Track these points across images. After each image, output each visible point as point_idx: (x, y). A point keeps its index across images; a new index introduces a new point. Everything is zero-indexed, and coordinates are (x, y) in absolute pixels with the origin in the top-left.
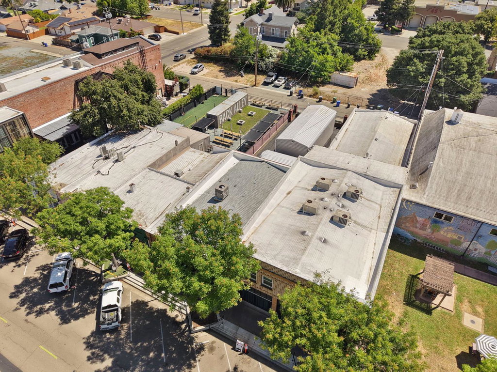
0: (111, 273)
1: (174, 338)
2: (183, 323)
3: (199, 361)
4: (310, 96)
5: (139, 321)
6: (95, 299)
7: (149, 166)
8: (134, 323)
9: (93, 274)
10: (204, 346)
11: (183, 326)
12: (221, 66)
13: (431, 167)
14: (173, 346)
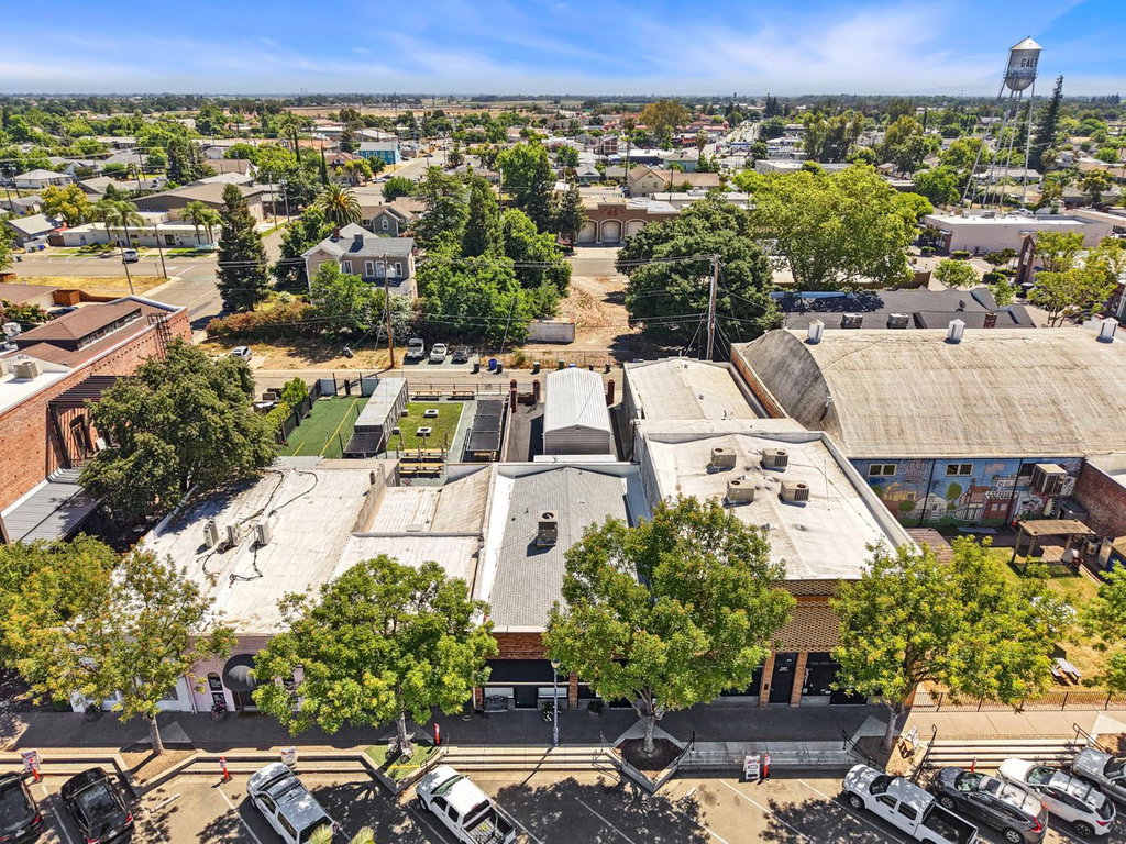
0: (402, 766)
1: (630, 814)
2: (622, 784)
3: (707, 825)
4: (512, 367)
5: (539, 819)
6: (407, 828)
7: (354, 530)
8: (534, 828)
9: (357, 787)
10: (692, 800)
11: (628, 788)
12: (285, 345)
13: (832, 404)
14: (641, 827)
